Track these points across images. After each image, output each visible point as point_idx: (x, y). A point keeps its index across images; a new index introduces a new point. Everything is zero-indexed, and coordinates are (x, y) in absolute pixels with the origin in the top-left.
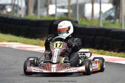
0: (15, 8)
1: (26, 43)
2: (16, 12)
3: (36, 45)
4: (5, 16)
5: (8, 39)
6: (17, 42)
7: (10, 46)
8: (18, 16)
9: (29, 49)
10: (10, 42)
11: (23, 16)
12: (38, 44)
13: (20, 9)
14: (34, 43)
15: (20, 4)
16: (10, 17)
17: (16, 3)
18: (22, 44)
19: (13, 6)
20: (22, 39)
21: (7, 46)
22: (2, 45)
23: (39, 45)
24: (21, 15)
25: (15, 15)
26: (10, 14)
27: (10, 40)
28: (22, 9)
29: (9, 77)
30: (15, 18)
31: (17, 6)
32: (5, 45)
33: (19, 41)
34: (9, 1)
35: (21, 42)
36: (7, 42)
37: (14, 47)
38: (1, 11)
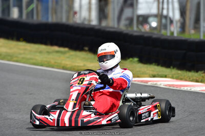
0: (164, 21)
1: (181, 79)
2: (165, 27)
3: (197, 81)
4: (146, 35)
5: (151, 73)
6: (166, 77)
7: (155, 83)
8: (169, 34)
9: (185, 88)
10: (154, 76)
11: (175, 34)
12: (200, 80)
13: (171, 22)
14: (195, 78)
15: (171, 15)
16: (154, 36)
17: (165, 12)
18: (174, 80)
19: (160, 16)
20: (175, 71)
21: (149, 84)
22: (142, 81)
23: (201, 82)
24: (172, 33)
25: (163, 32)
26: (156, 32)
27: (155, 73)
28: (174, 23)
29: (151, 134)
30: (163, 38)
31: (166, 17)
32: (147, 82)
33: (170, 76)
34: (154, 11)
35: (172, 77)
36: (151, 77)
37: (160, 84)
38: (140, 27)
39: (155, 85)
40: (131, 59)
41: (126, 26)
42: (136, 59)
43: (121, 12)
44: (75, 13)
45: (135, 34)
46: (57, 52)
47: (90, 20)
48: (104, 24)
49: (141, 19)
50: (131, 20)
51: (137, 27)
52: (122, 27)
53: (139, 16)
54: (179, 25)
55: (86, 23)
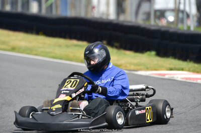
0: (181, 15)
1: (198, 72)
2: (182, 21)
4: (163, 29)
5: (169, 66)
6: (182, 70)
7: (172, 76)
8: (185, 28)
10: (171, 69)
11: (192, 29)
13: (188, 16)
15: (187, 9)
16: (171, 30)
17: (182, 7)
18: (191, 73)
19: (177, 11)
20: (191, 65)
21: (167, 77)
22: (159, 74)
24: (189, 27)
25: (180, 26)
26: (172, 26)
27: (172, 66)
28: (191, 17)
30: (179, 32)
31: (183, 12)
32: (164, 75)
33: (187, 69)
34: (171, 5)
35: (189, 71)
36: (168, 70)
37: (177, 77)
38: (157, 21)
39: (173, 79)
40: (148, 53)
41: (144, 20)
42: (153, 53)
43: (139, 6)
44: (94, 7)
45: (153, 28)
46: (76, 46)
47: (108, 15)
48: (122, 18)
49: (158, 14)
50: (148, 15)
51: (155, 21)
52: (140, 21)
53: (156, 11)
54: (195, 19)
55: (104, 17)
